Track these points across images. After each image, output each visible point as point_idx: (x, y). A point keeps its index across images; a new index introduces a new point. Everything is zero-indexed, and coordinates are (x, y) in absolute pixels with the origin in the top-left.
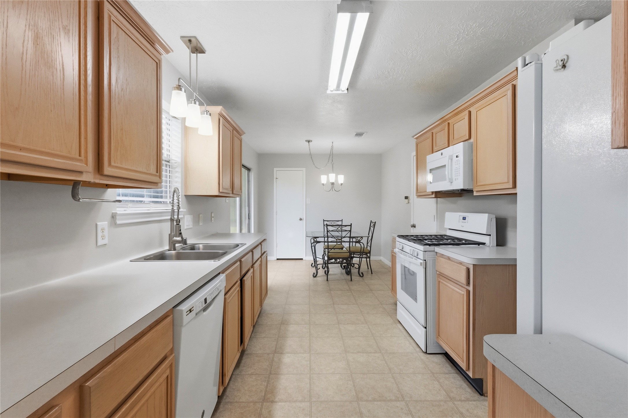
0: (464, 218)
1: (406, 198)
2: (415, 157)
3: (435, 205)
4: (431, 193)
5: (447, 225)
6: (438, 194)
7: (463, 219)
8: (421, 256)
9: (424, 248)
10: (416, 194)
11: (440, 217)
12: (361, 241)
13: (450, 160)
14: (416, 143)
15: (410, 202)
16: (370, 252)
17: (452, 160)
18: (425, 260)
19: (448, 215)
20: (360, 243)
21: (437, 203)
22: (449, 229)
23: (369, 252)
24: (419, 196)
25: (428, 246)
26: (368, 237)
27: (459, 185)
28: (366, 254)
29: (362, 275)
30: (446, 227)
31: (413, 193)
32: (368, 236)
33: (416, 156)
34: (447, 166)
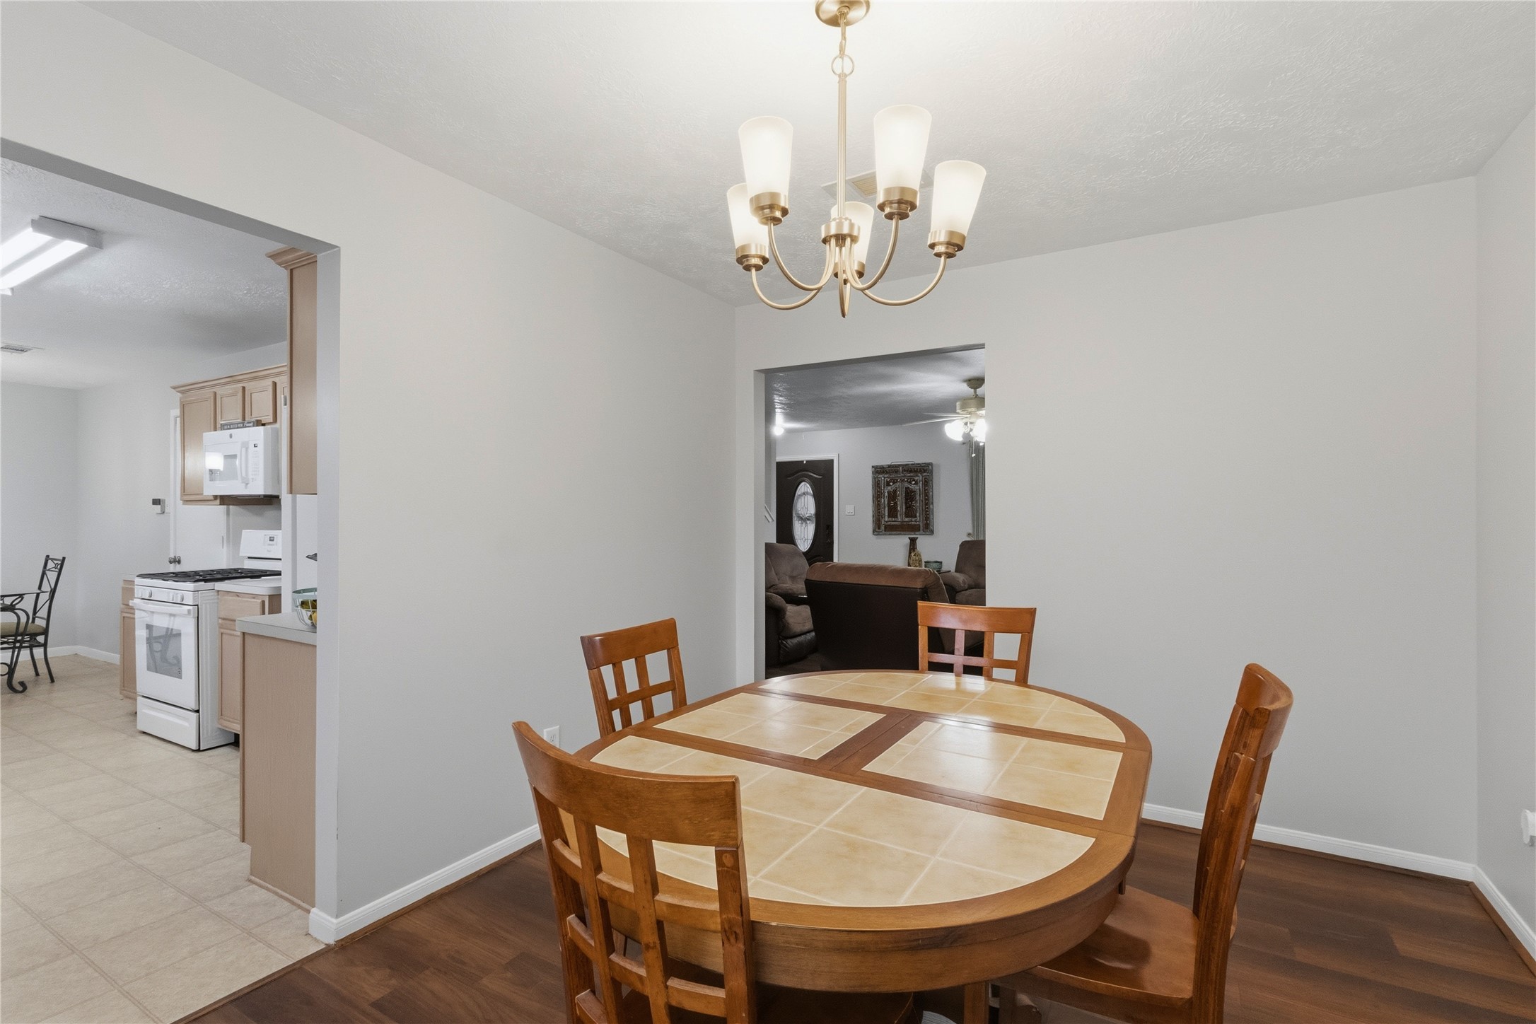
0: (272, 539)
1: (156, 502)
2: (178, 419)
3: (224, 517)
4: (212, 498)
5: (246, 550)
6: (225, 500)
7: (270, 540)
8: (189, 599)
9: (195, 586)
10: (182, 496)
11: (233, 538)
12: (17, 607)
13: (244, 450)
14: (181, 402)
15: (166, 511)
16: (45, 632)
17: (247, 449)
18: (197, 605)
19: (247, 534)
20: (16, 611)
21: (228, 513)
22: (249, 558)
23: (41, 631)
24: (186, 502)
25: (203, 583)
26: (38, 595)
27: (258, 489)
28: (33, 636)
29: (20, 688)
30: (241, 554)
31: (175, 491)
32: (39, 592)
33: (181, 419)
34: (238, 456)
